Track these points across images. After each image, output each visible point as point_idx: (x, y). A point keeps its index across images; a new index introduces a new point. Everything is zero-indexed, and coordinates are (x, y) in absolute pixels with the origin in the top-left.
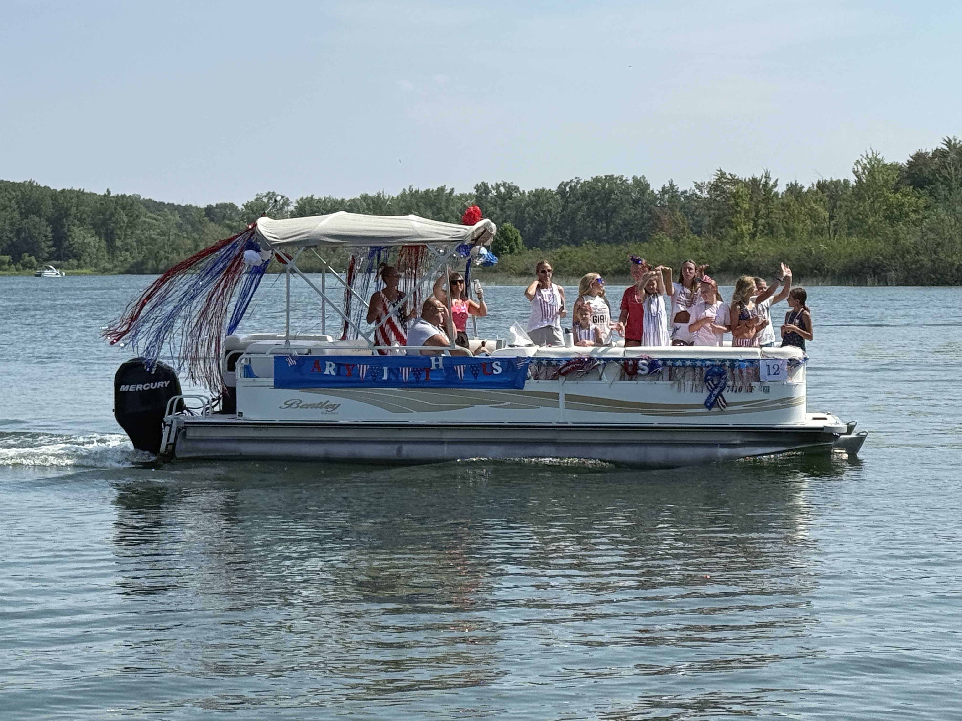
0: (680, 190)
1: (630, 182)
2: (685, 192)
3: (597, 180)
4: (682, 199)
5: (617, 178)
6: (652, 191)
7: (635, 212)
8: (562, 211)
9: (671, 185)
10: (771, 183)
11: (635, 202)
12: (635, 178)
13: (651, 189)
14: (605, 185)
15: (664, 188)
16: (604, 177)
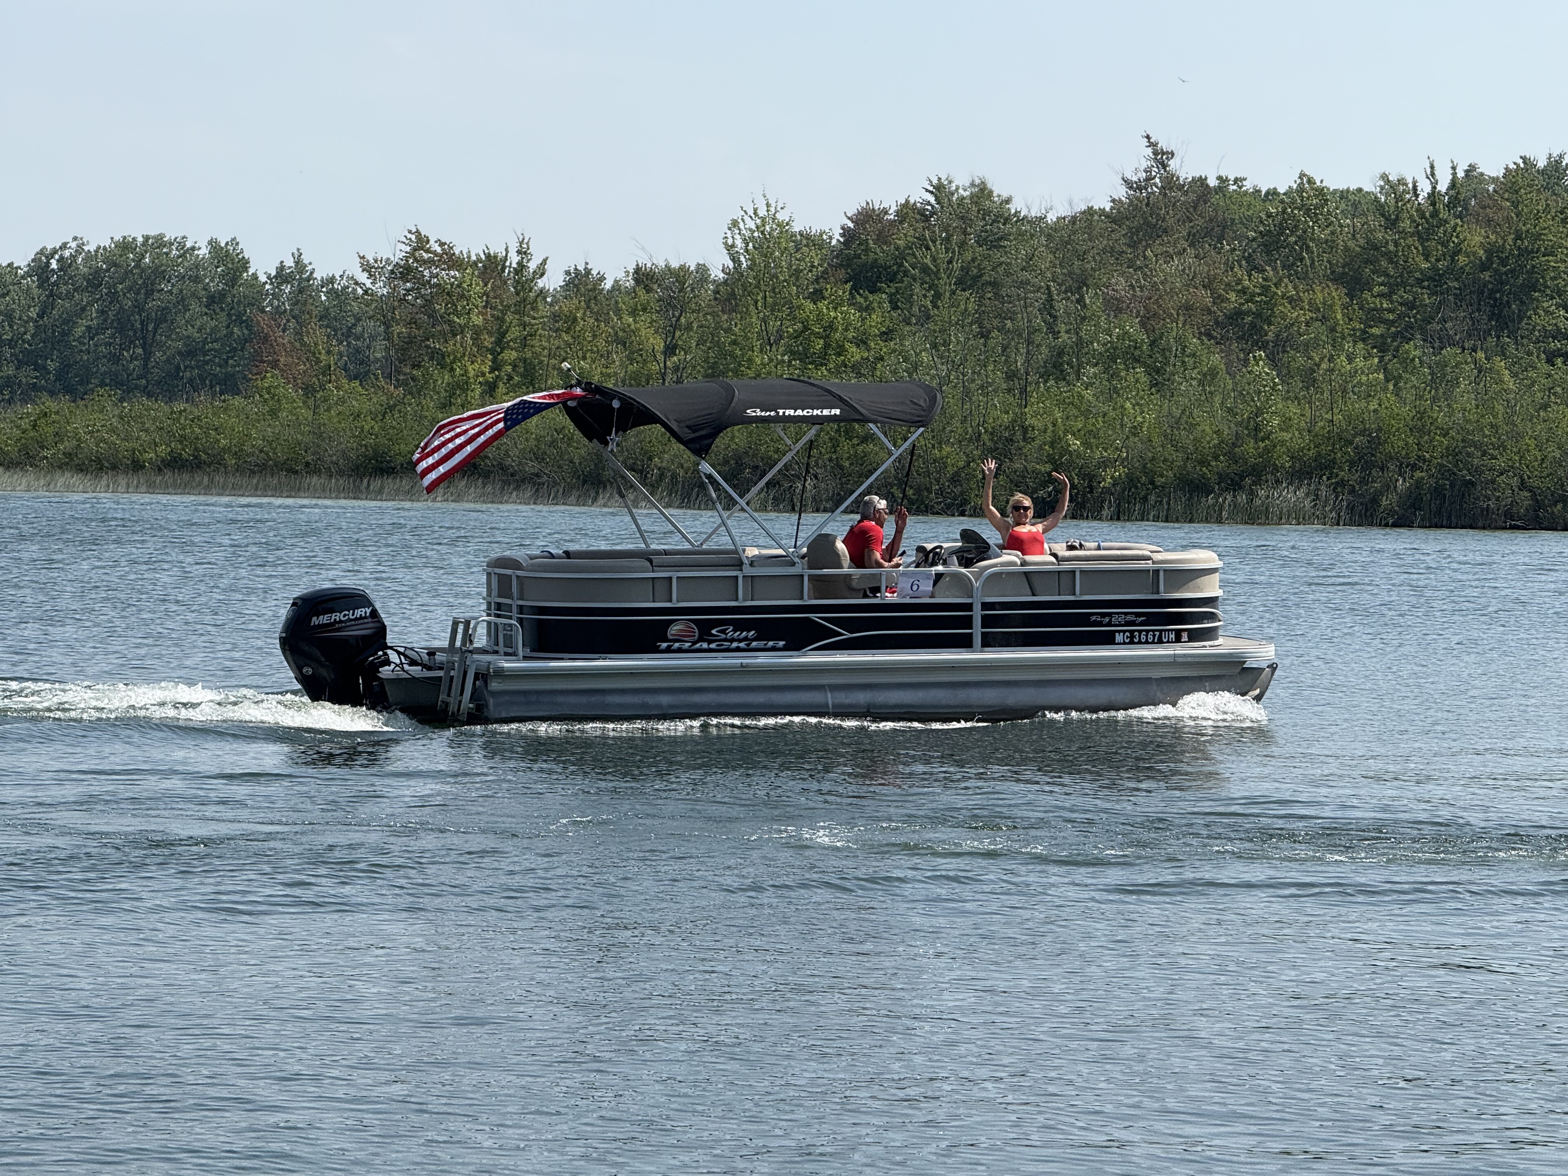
0: (317, 275)
1: (204, 251)
2: (332, 280)
3: (125, 246)
4: (323, 298)
5: (171, 244)
6: (255, 277)
7: (214, 323)
8: (41, 316)
9: (298, 262)
10: (532, 266)
11: (214, 300)
12: (213, 244)
13: (251, 271)
14: (143, 257)
15: (281, 268)
16: (140, 239)
